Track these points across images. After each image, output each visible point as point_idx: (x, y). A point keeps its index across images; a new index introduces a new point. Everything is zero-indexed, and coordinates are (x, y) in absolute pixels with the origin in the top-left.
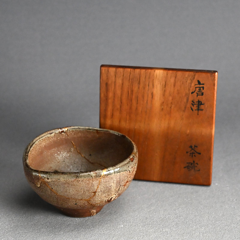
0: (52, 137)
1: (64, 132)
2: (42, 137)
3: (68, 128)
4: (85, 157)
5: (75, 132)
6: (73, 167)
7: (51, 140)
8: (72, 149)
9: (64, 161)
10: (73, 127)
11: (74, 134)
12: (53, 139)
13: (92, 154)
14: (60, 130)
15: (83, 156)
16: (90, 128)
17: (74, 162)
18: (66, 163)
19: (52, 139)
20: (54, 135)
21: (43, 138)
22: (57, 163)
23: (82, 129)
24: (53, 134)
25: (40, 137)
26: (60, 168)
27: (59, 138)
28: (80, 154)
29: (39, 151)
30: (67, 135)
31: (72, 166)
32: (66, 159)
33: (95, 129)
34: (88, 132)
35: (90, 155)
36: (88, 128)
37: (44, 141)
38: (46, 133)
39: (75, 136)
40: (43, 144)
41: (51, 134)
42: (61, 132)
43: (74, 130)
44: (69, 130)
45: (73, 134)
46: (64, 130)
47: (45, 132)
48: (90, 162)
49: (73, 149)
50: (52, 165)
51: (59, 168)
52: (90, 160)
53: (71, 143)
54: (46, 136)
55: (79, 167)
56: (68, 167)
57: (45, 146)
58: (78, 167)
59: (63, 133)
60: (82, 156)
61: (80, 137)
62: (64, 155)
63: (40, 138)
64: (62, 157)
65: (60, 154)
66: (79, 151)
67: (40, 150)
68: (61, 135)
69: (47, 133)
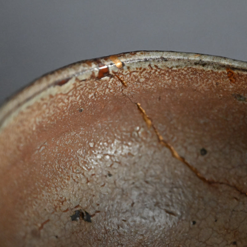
0: (67, 94)
1: (111, 73)
2: (28, 99)
3: (123, 60)
4: (183, 159)
5: (149, 73)
6: (140, 195)
7: (61, 104)
8: (137, 132)
9: (110, 175)
10: (143, 57)
11: (147, 79)
12: (71, 99)
13: (209, 149)
14: (95, 68)
15: (176, 154)
16: (206, 59)
17: (145, 176)
18: (115, 183)
19: (66, 101)
20: (72, 87)
21: (32, 102)
22: (84, 181)
23: (175, 64)
24: (69, 85)
25: (22, 97)
26: (96, 201)
27: (90, 96)
28: (166, 149)
29: (18, 147)
30: (120, 84)
31: (135, 193)
32: (116, 166)
33: (224, 62)
34: (195, 72)
35: (204, 152)
36: (197, 58)
37: (37, 112)
38: (44, 84)
39: (150, 85)
40: (33, 120)
41: (62, 83)
42: (96, 74)
43: (146, 65)
44: (128, 68)
45: (142, 80)
46: (107, 65)
47: (39, 79)
48: (203, 179)
49: (142, 129)
50: (65, 193)
51: (91, 201)
52: (203, 172)
53: (136, 111)
54: (43, 94)
55: (163, 195)
56: (124, 194)
57: (40, 127)
58: (159, 197)
59: (106, 78)
60: (173, 156)
61: (170, 89)
62: (109, 152)
63: (19, 105)
64: (100, 160)
65: (94, 148)
66: (161, 138)
67: (22, 145)
68: (99, 85)
69: (48, 80)
